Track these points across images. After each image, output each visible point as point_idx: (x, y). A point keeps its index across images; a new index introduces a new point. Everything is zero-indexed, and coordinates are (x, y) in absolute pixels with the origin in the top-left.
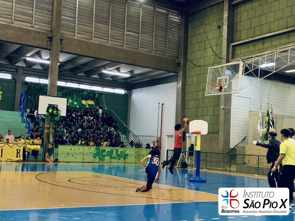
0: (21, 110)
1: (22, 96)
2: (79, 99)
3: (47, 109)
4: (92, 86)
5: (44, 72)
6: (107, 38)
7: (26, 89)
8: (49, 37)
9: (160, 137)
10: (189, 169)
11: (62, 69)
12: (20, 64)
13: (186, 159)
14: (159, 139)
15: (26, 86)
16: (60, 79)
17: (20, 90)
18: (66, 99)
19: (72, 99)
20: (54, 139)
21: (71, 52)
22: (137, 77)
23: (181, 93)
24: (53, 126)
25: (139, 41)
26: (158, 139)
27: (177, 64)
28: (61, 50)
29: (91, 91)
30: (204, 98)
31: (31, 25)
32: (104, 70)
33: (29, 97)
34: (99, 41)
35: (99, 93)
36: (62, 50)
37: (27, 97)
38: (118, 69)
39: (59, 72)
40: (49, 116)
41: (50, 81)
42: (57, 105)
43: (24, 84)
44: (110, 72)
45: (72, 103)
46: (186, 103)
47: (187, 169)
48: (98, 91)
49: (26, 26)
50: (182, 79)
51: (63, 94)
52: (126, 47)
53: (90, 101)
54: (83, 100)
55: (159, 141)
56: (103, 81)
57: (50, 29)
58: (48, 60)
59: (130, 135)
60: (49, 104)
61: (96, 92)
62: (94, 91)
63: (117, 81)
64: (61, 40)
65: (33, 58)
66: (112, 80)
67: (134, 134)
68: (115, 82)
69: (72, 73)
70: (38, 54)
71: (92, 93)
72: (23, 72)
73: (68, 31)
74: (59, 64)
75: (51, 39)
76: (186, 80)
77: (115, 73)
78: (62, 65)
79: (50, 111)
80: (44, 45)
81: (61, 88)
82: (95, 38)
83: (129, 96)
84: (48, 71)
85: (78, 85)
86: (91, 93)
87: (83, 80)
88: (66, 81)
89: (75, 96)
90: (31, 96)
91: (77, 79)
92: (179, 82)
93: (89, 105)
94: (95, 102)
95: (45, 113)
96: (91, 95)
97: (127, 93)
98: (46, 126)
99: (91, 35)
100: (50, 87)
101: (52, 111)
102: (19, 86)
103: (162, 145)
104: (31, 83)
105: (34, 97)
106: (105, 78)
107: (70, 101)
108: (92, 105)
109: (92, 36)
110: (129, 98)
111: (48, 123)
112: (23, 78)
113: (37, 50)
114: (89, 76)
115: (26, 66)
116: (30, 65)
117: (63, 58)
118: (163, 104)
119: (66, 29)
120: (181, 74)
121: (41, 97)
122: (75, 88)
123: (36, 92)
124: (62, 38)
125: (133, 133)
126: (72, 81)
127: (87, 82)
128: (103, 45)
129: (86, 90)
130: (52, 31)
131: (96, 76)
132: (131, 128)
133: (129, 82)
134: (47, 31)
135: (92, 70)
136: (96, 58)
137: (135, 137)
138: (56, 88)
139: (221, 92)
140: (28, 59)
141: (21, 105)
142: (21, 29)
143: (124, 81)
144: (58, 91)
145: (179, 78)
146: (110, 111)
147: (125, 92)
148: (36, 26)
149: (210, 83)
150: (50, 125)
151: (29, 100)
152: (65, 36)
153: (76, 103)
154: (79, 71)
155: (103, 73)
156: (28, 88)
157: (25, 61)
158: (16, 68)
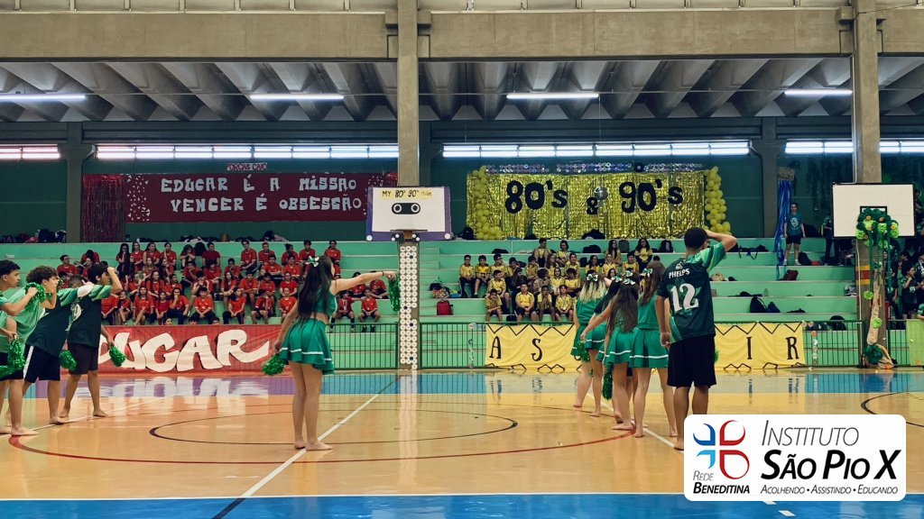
3: (858, 220)
8: (843, 22)
11: (887, 106)
12: (771, 111)
28: (880, 51)
36: (885, 51)
40: (865, 240)
41: (859, 144)
42: (886, 208)
49: (778, 4)
60: (861, 207)
64: (879, 22)
72: (778, 132)
75: (849, 25)
78: (887, 91)
79: (868, 224)
80: (833, 44)
95: (854, 232)
98: (858, 268)
100: (860, 161)
101: (872, 225)
102: (772, 168)
111: (863, 261)
113: (812, 63)
115: (783, 115)
116: (795, 109)
121: (838, 190)
124: (882, 17)
130: (850, 2)
134: (837, 4)
138: (879, 161)
142: (766, 16)
150: (871, 266)
152: (889, 8)
157: (782, 100)
158: (757, 123)
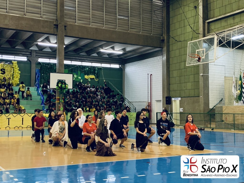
0: (36, 85)
1: (36, 74)
2: (82, 74)
3: (57, 84)
4: (93, 63)
5: (52, 53)
6: (102, 23)
7: (39, 68)
8: (55, 25)
9: (150, 102)
10: (176, 128)
11: (67, 51)
12: (34, 48)
13: (173, 120)
14: (150, 104)
15: (40, 66)
16: (66, 59)
17: (34, 69)
18: (72, 75)
19: (77, 74)
20: (64, 108)
21: (74, 36)
22: (128, 53)
23: (166, 65)
24: (62, 97)
25: (129, 23)
26: (148, 104)
27: (162, 40)
28: (65, 35)
29: (92, 67)
30: (185, 68)
31: (40, 15)
32: (101, 49)
33: (43, 75)
34: (96, 26)
35: (98, 68)
36: (67, 35)
37: (41, 74)
38: (113, 48)
39: (65, 53)
40: (58, 89)
41: (58, 61)
42: (65, 80)
43: (38, 64)
44: (106, 50)
45: (77, 78)
46: (171, 72)
47: (174, 128)
48: (97, 67)
49: (36, 17)
50: (167, 53)
51: (69, 71)
52: (118, 29)
53: (91, 76)
54: (85, 75)
55: (150, 105)
56: (102, 58)
57: (55, 18)
58: (56, 43)
59: (126, 101)
60: (58, 80)
61: (96, 67)
62: (94, 67)
63: (113, 57)
64: (65, 26)
65: (43, 42)
66: (108, 56)
67: (129, 101)
68: (111, 59)
69: (76, 53)
70: (47, 39)
71: (93, 69)
72: (36, 55)
73: (70, 19)
74: (64, 46)
75: (57, 26)
76: (170, 54)
77: (111, 51)
78: (68, 46)
79: (60, 85)
80: (52, 31)
81: (67, 66)
82: (93, 24)
83: (123, 70)
84: (56, 52)
85: (81, 62)
86: (91, 69)
87: (85, 59)
88: (71, 60)
89: (79, 72)
90: (44, 74)
91: (80, 58)
92: (164, 56)
93: (91, 79)
94: (95, 76)
95: (55, 87)
96: (92, 70)
97: (121, 67)
98: (57, 97)
99: (89, 20)
100: (58, 66)
101: (61, 85)
102: (33, 66)
103: (152, 109)
104: (43, 63)
105: (46, 74)
106: (103, 56)
107: (75, 76)
108: (94, 78)
109: (90, 22)
110: (123, 71)
111: (58, 96)
112: (36, 59)
113: (46, 36)
114: (90, 55)
115: (38, 50)
116: (41, 48)
117: (67, 41)
118: (151, 75)
119: (68, 17)
120: (165, 48)
121: (51, 74)
122: (78, 65)
123: (47, 70)
124: (66, 25)
125: (127, 100)
126: (76, 60)
127: (88, 59)
128: (99, 29)
129: (88, 67)
130: (57, 19)
131: (95, 55)
132: (126, 96)
133: (123, 58)
134: (53, 19)
135: (92, 49)
136: (94, 40)
137: (130, 103)
138: (64, 66)
139: (199, 62)
140: (39, 44)
141: (36, 81)
142: (33, 20)
143: (118, 58)
144: (65, 68)
145: (163, 52)
146: (108, 83)
147: (119, 66)
148: (44, 16)
149: (190, 56)
150: (60, 97)
151: (43, 77)
152: (68, 23)
153: (80, 78)
154: (81, 51)
155: (100, 52)
156: (41, 67)
157: (37, 45)
158: (30, 51)
